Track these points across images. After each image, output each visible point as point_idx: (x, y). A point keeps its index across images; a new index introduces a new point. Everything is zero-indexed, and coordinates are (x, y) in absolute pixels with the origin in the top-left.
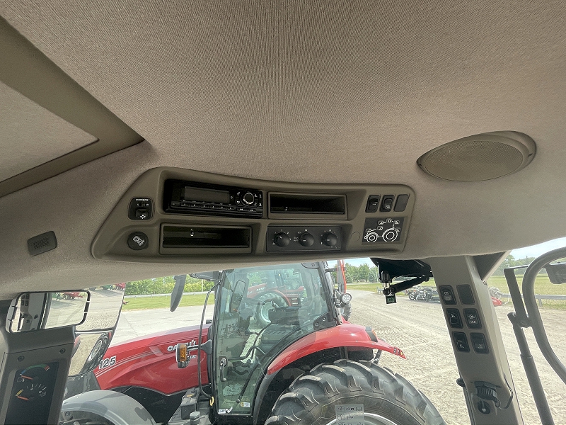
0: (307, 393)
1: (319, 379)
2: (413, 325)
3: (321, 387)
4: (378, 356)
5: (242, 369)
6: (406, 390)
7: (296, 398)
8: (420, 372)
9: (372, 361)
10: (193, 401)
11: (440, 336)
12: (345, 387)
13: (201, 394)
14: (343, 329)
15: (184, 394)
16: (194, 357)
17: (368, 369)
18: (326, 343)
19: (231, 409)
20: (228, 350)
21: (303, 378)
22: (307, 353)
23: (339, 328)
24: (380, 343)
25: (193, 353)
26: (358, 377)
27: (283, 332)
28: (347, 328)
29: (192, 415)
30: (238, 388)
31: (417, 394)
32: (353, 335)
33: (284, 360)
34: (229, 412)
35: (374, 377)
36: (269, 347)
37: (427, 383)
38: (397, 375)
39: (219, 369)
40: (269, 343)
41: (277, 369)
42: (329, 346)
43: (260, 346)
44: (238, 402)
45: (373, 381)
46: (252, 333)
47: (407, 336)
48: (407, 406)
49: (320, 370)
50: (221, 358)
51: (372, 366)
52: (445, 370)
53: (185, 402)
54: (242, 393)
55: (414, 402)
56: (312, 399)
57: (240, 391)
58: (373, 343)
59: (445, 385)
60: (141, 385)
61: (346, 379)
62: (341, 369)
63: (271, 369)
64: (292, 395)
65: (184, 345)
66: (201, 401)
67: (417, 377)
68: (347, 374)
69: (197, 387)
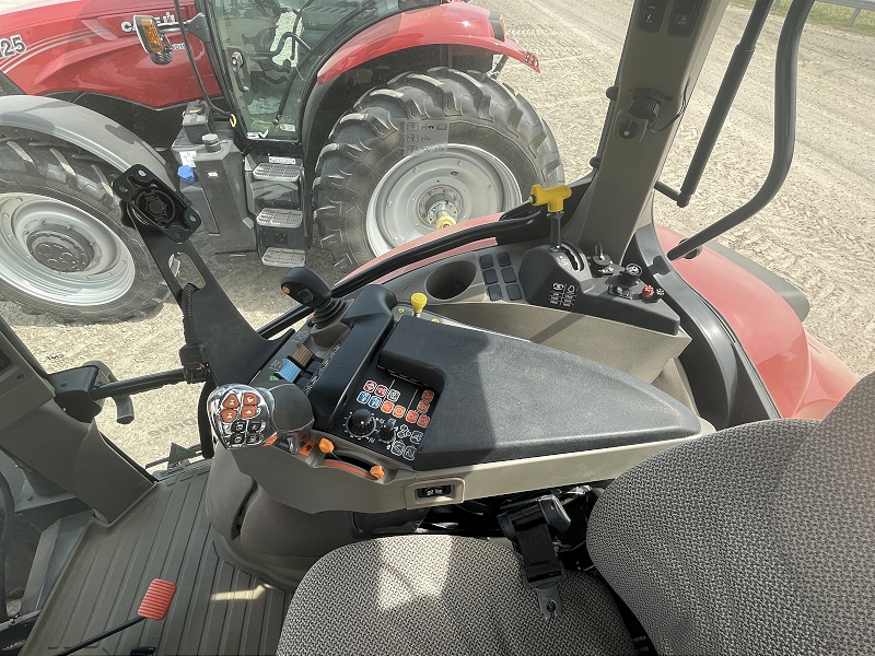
0: (382, 115)
1: (400, 95)
2: (570, 25)
3: (403, 108)
4: (499, 68)
5: (276, 75)
6: (526, 117)
7: (364, 121)
8: (553, 98)
9: (489, 74)
10: (201, 119)
11: (602, 47)
12: (440, 109)
13: (213, 111)
14: (451, 10)
15: (185, 108)
16: (180, 46)
17: (478, 85)
18: (421, 36)
19: (267, 132)
20: (246, 40)
21: (375, 93)
22: (383, 51)
23: (444, 9)
24: (507, 44)
25: (175, 39)
26: (461, 95)
27: (343, 9)
28: (458, 11)
29: (204, 138)
30: (273, 104)
31: (538, 123)
32: (466, 24)
33: (345, 61)
34: (264, 136)
35: (485, 97)
36: (316, 36)
37: (557, 114)
38: (519, 96)
39: (232, 70)
40: (317, 28)
41: (333, 76)
42: (423, 41)
43: (302, 36)
44: (276, 124)
45: (481, 101)
46: (285, 11)
47: (553, 42)
48: (519, 139)
49: (405, 82)
50: (232, 51)
51: (486, 81)
52: (586, 98)
53: (187, 120)
54: (281, 112)
55: (530, 134)
56: (388, 123)
57: (276, 109)
58: (497, 43)
59: (580, 117)
60: (99, 91)
61: (443, 98)
62: (437, 82)
63: (322, 76)
64: (359, 116)
65: (148, 20)
66: (217, 120)
67: (547, 105)
68: (445, 91)
69: (202, 99)
